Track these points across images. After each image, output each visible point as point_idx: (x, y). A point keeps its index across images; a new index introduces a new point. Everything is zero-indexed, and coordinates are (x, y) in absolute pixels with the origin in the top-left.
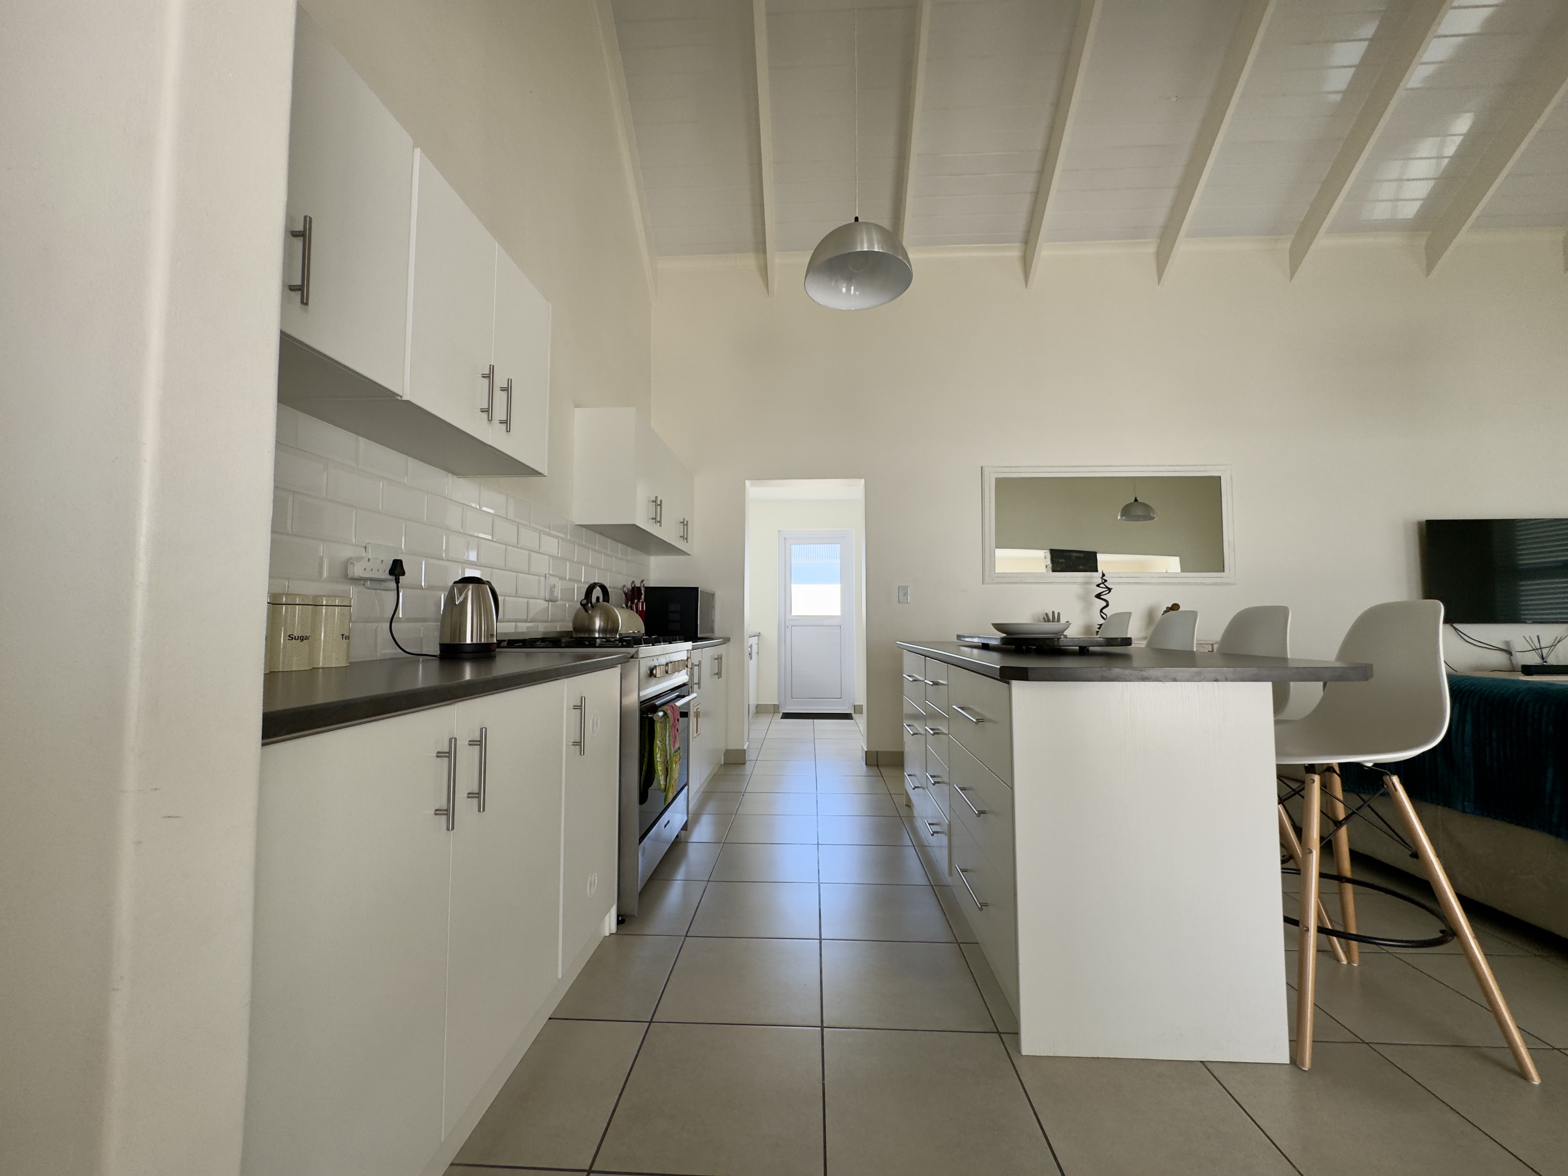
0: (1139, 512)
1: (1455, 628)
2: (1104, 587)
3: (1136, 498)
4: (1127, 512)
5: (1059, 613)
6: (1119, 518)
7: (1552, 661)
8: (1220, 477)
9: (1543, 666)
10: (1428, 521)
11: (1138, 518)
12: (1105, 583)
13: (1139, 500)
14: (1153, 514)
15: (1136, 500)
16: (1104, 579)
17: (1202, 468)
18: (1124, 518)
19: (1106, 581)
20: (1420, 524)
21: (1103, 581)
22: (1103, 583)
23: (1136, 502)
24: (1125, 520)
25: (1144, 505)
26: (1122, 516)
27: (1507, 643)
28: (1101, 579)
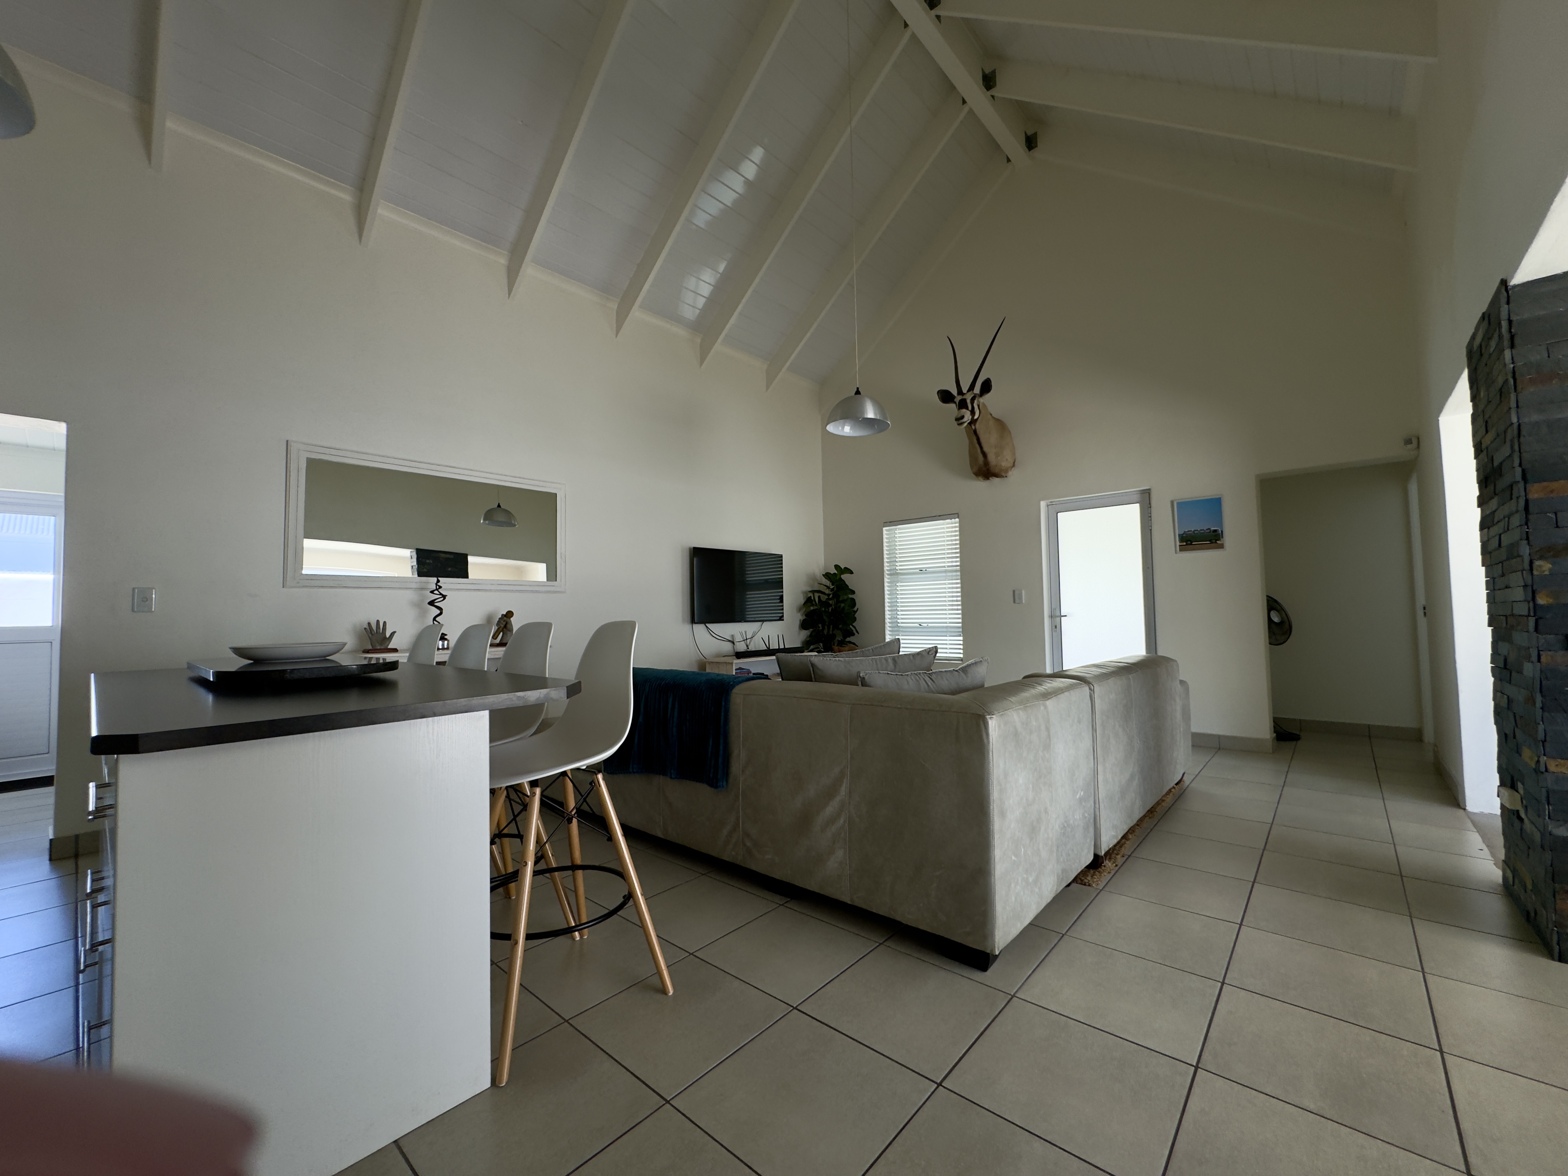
0: (501, 517)
1: (706, 626)
2: (438, 593)
3: (499, 504)
4: (489, 516)
5: (385, 623)
6: (482, 521)
7: (752, 648)
8: (556, 494)
9: (748, 652)
10: (694, 548)
11: (501, 524)
12: (439, 590)
13: (502, 507)
14: (515, 522)
15: (499, 506)
16: (439, 586)
17: (541, 484)
18: (487, 522)
19: (440, 587)
20: (690, 549)
21: (438, 587)
22: (437, 589)
23: (499, 508)
24: (488, 524)
25: (507, 512)
26: (484, 520)
27: (733, 636)
28: (435, 585)
